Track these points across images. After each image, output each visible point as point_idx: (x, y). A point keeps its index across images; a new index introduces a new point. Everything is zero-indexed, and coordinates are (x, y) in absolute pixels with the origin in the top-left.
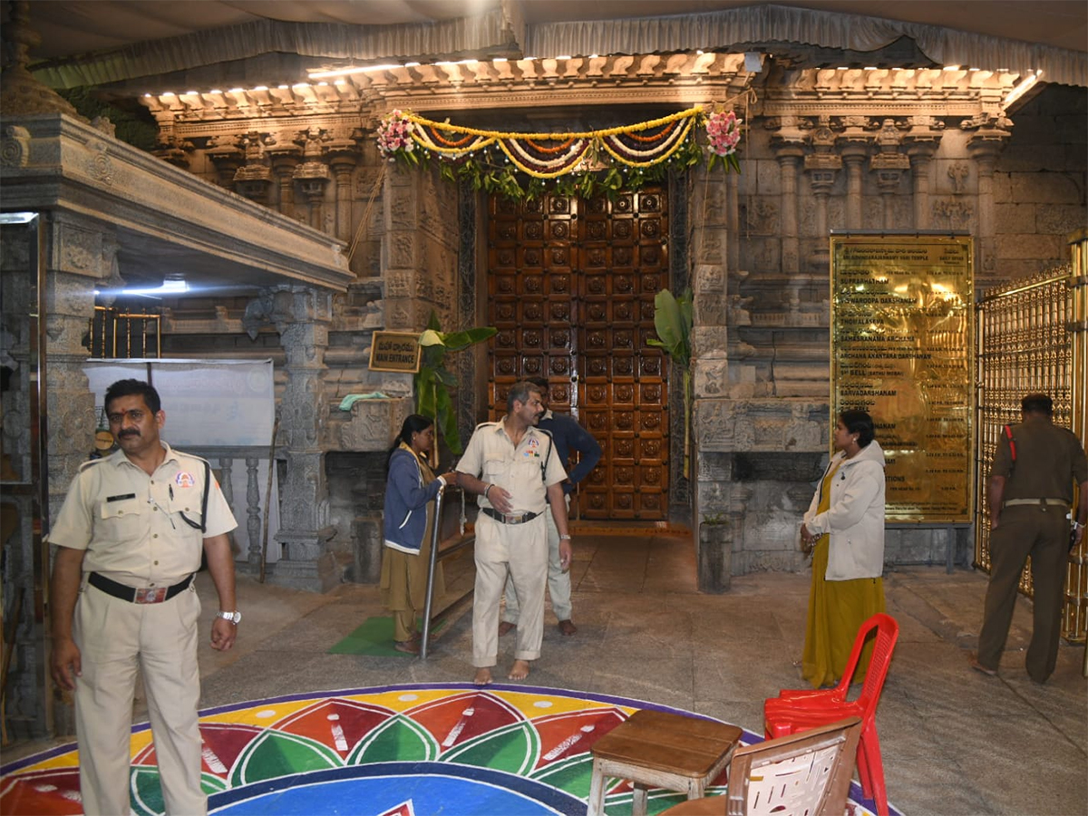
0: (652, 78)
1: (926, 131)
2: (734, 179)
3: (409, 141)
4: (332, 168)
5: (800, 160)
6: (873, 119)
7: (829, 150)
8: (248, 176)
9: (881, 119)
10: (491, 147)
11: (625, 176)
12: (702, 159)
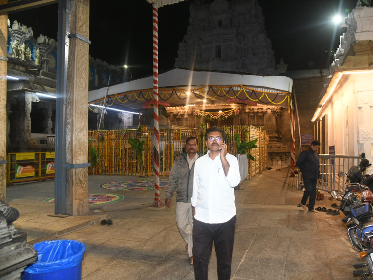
0: (228, 105)
1: (266, 110)
2: (239, 118)
3: (198, 114)
4: (189, 116)
5: (248, 115)
6: (258, 109)
7: (252, 113)
8: (178, 117)
9: (259, 109)
10: (208, 114)
11: (225, 118)
12: (234, 116)
